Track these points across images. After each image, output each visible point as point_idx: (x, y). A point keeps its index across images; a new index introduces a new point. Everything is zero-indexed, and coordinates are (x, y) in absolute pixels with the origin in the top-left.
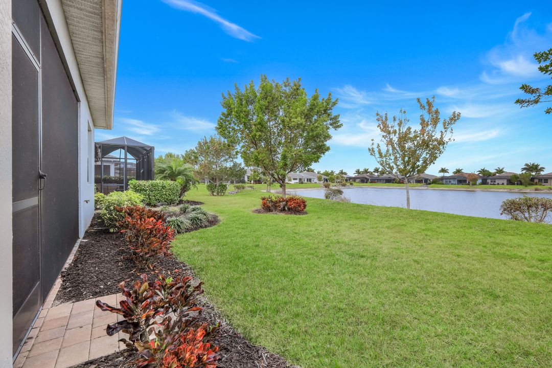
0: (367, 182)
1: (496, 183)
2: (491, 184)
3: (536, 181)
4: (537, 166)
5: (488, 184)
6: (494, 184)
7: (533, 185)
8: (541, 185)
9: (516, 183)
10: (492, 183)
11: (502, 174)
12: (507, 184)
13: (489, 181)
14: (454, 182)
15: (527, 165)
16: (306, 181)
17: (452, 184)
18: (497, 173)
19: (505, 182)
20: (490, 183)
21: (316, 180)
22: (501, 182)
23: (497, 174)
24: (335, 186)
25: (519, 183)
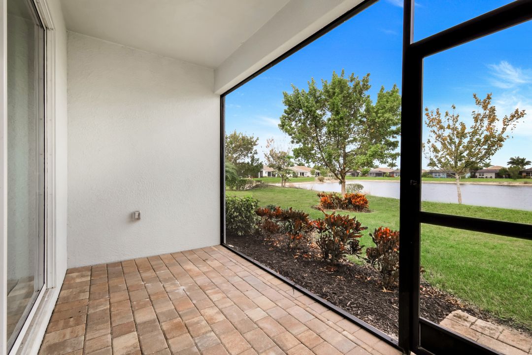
0: (357, 176)
1: (484, 176)
2: (479, 178)
3: (524, 174)
4: (523, 160)
5: (477, 178)
6: (482, 178)
7: (521, 178)
8: (529, 178)
9: (504, 176)
10: (481, 177)
11: (489, 168)
12: (495, 178)
13: (477, 174)
14: (443, 176)
15: (512, 159)
16: (299, 175)
17: (441, 177)
18: (484, 166)
19: (493, 175)
20: (478, 176)
21: (309, 174)
22: (489, 175)
23: (484, 168)
24: (329, 179)
25: (507, 176)
